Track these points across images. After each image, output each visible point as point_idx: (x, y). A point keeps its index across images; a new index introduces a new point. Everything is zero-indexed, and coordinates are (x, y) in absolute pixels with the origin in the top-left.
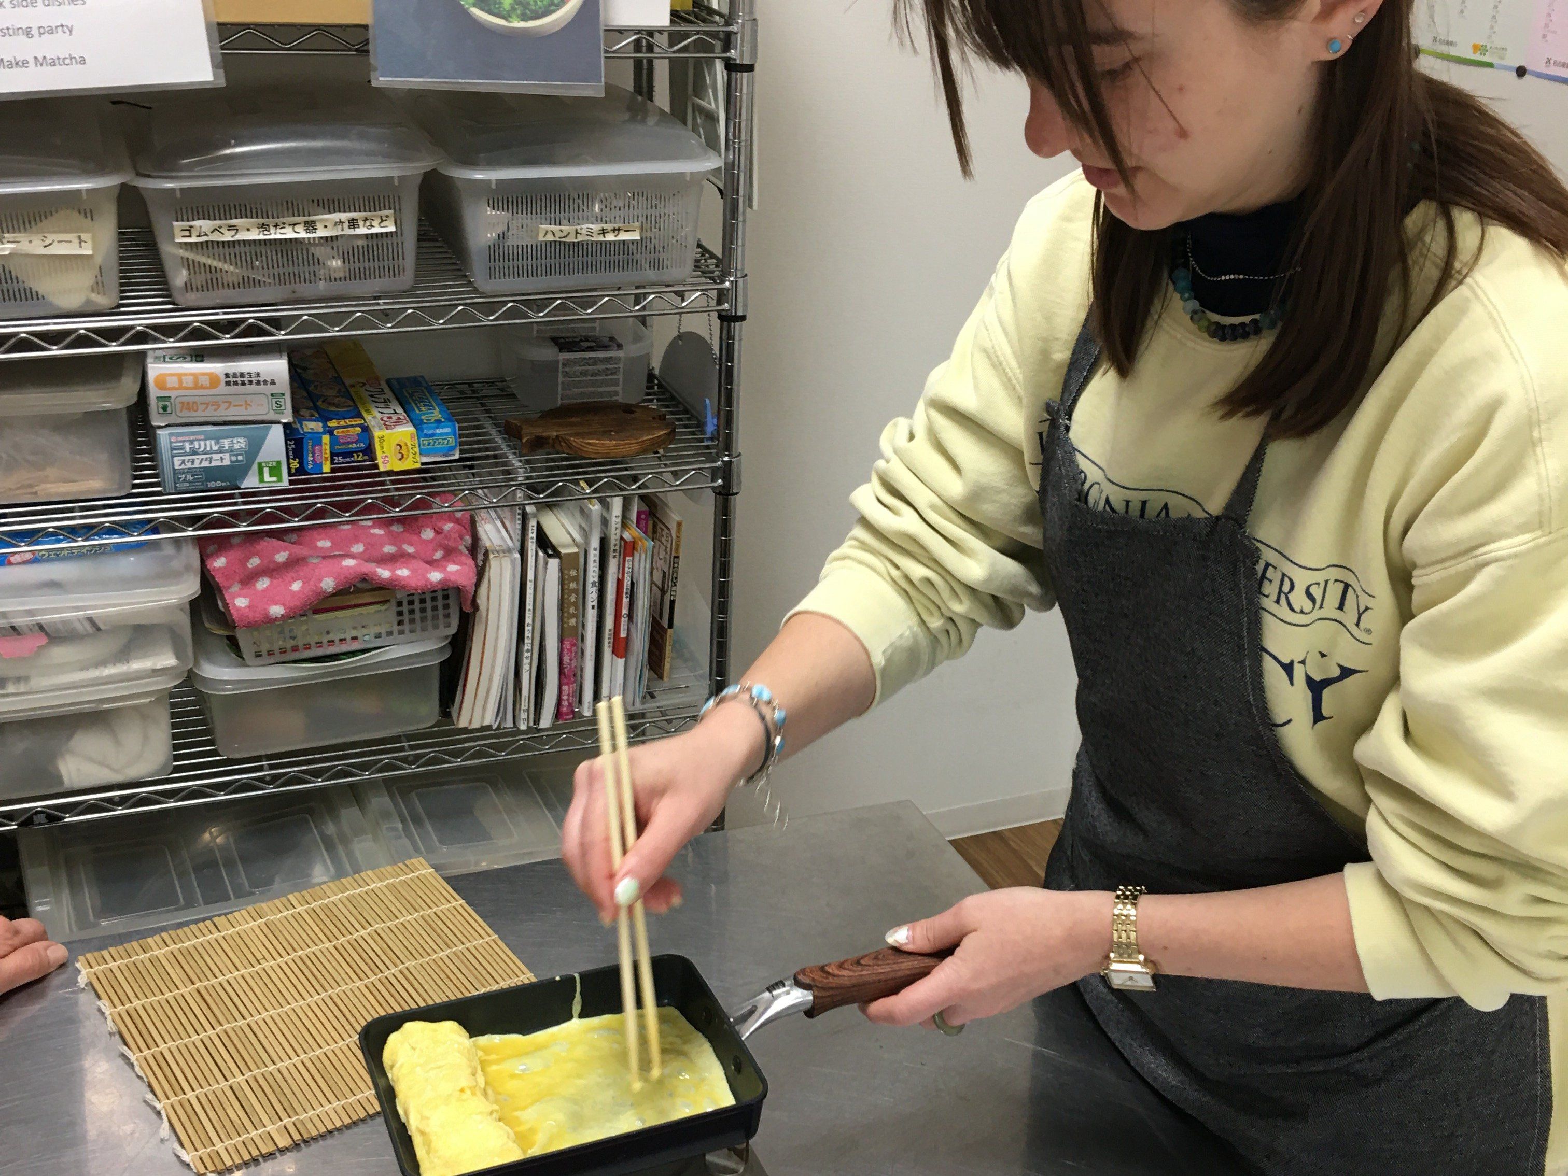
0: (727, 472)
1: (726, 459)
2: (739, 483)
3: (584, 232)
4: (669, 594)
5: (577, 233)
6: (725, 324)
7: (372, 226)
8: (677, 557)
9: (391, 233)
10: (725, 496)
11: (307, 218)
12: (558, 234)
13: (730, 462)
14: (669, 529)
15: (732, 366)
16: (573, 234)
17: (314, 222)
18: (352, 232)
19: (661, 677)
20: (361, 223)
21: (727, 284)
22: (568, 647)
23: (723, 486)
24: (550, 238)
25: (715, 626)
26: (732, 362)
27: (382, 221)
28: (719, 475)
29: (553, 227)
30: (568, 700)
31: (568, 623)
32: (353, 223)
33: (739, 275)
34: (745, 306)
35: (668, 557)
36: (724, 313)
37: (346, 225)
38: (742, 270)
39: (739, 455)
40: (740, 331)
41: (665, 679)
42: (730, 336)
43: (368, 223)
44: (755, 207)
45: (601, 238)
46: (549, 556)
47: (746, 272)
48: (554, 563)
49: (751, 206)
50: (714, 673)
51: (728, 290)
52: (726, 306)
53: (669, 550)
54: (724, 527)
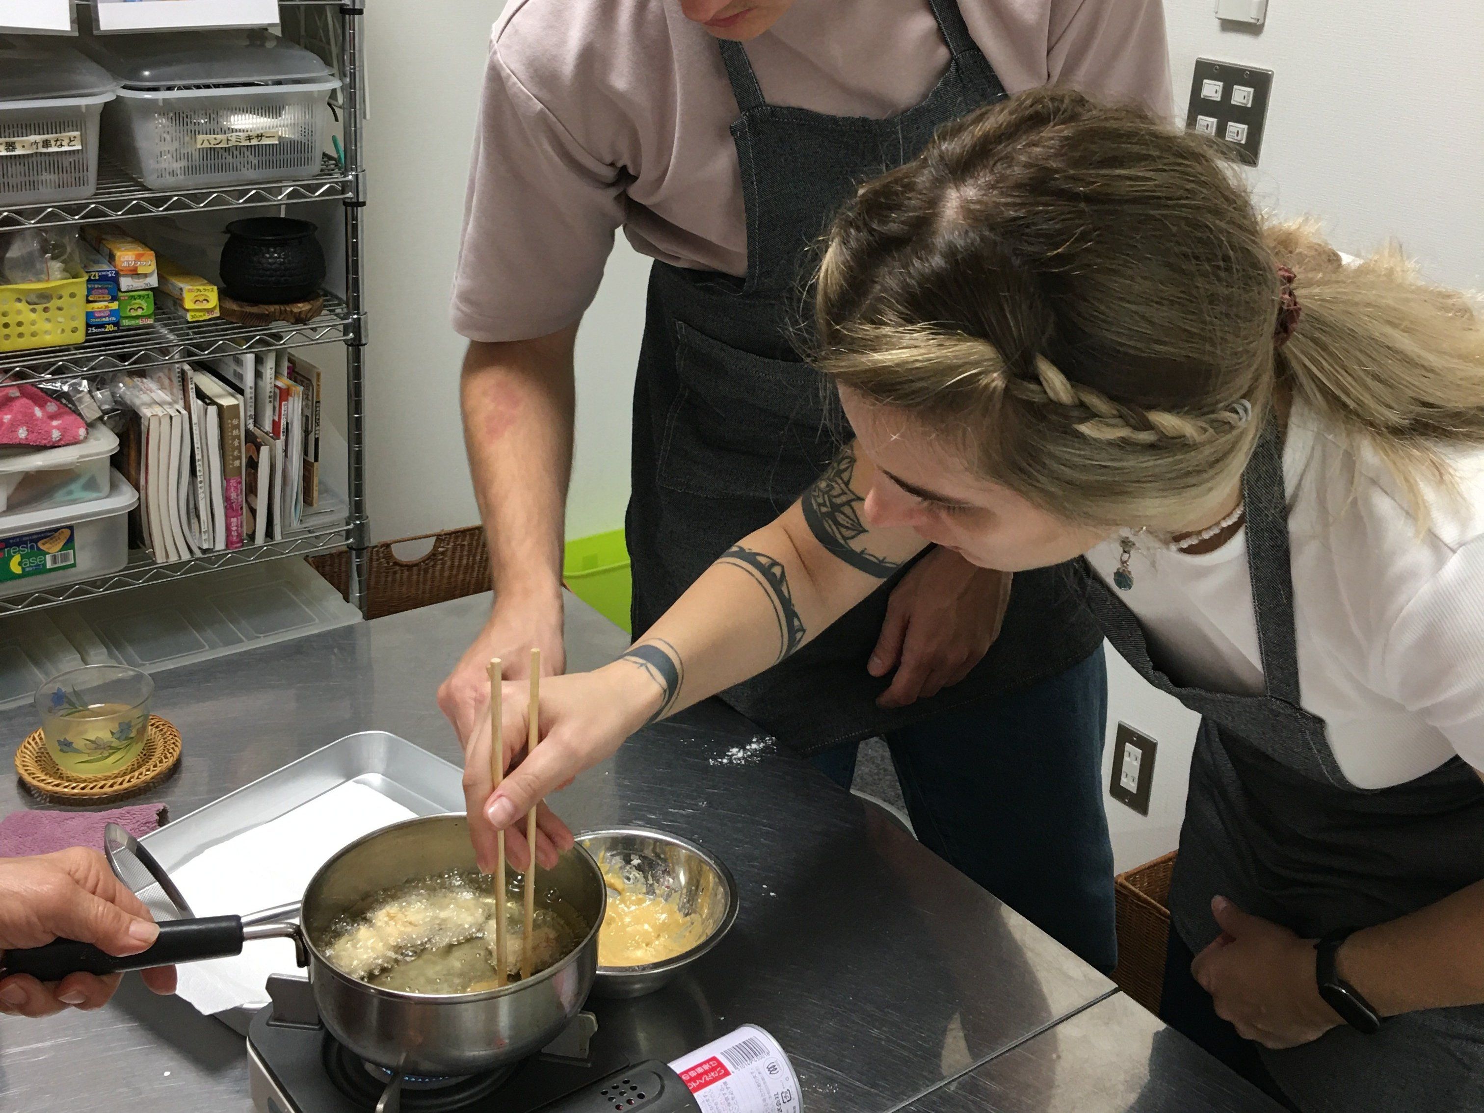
0: (357, 327)
1: (355, 316)
2: (367, 336)
3: (234, 139)
4: (313, 434)
5: (228, 140)
6: (349, 209)
7: (62, 145)
8: (318, 402)
9: (78, 150)
10: (356, 346)
11: (7, 139)
12: (213, 142)
13: (359, 319)
14: (310, 380)
15: (357, 242)
16: (225, 141)
17: (14, 143)
18: (45, 150)
19: (311, 504)
20: (53, 143)
21: (350, 177)
22: (235, 485)
23: (353, 339)
24: (206, 145)
25: (352, 455)
26: (357, 238)
27: (71, 141)
28: (351, 330)
29: (208, 136)
30: (237, 530)
31: (233, 464)
32: (46, 144)
33: (359, 170)
34: (365, 194)
35: (310, 403)
36: (349, 201)
37: (40, 145)
38: (361, 166)
39: (366, 313)
40: (362, 214)
41: (315, 505)
42: (355, 218)
43: (59, 143)
44: (368, 117)
45: (247, 143)
46: (208, 404)
47: (364, 168)
48: (212, 410)
49: (365, 117)
50: (353, 494)
51: (350, 181)
52: (350, 195)
53: (310, 398)
54: (356, 373)
